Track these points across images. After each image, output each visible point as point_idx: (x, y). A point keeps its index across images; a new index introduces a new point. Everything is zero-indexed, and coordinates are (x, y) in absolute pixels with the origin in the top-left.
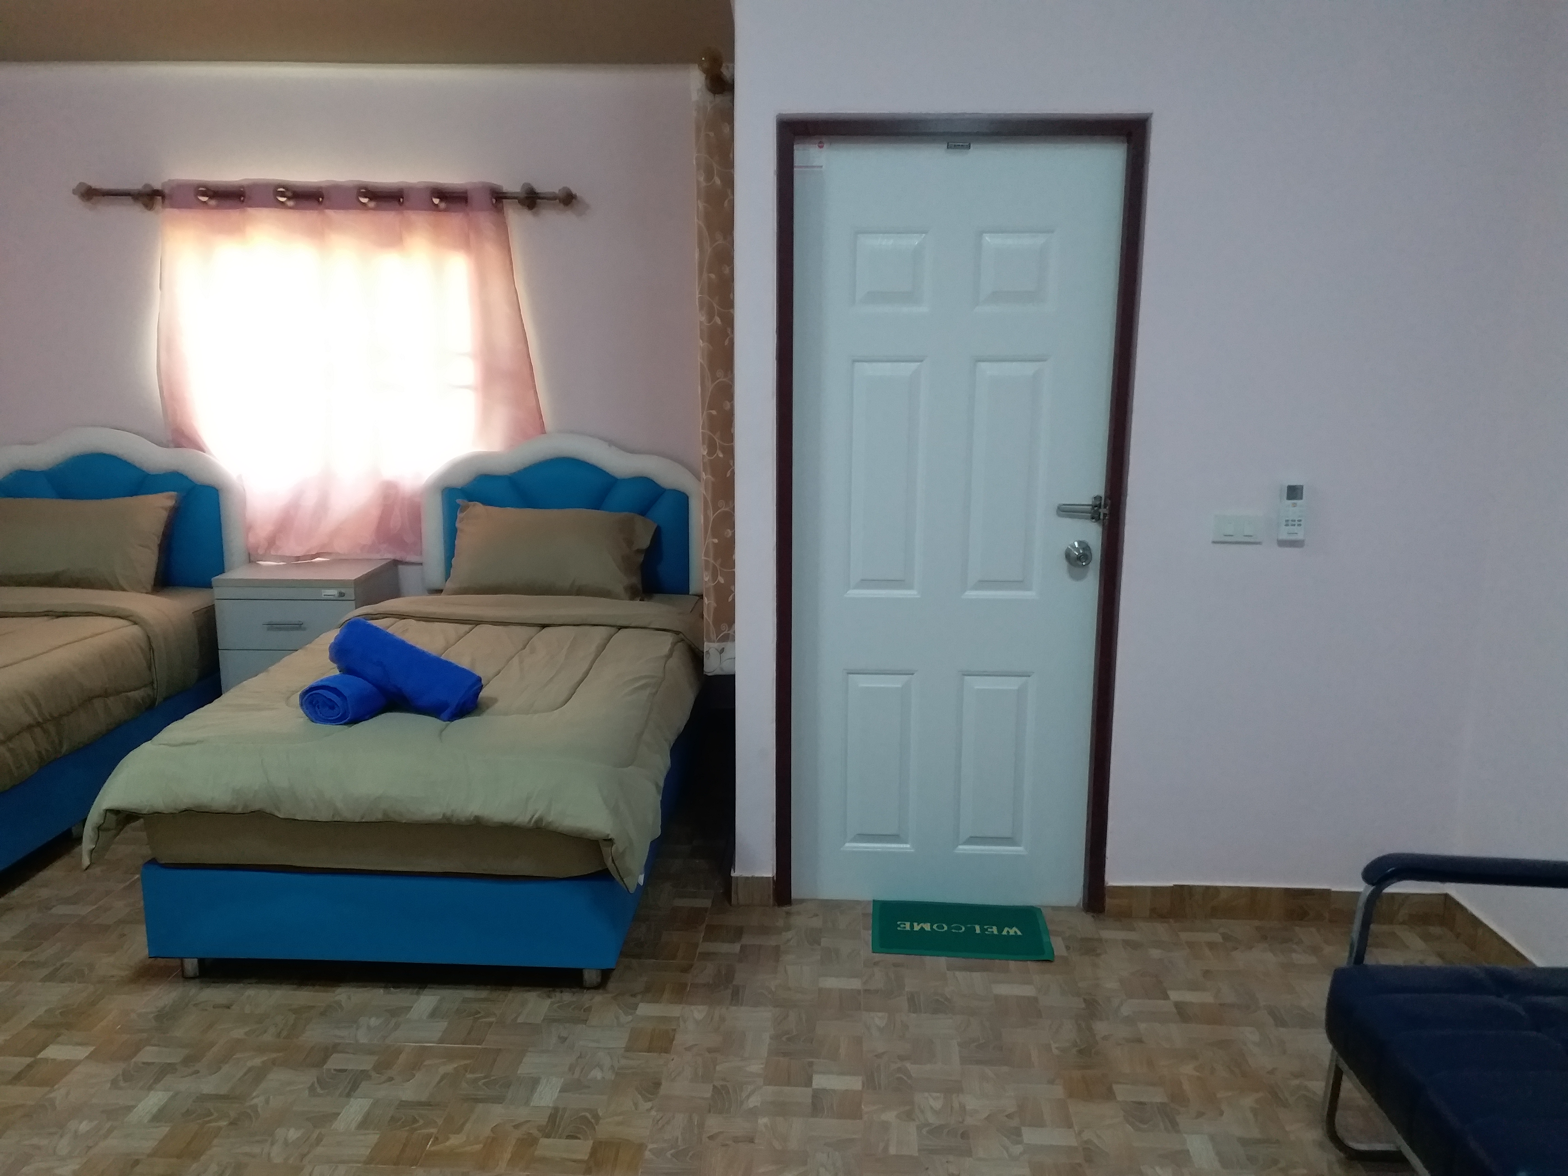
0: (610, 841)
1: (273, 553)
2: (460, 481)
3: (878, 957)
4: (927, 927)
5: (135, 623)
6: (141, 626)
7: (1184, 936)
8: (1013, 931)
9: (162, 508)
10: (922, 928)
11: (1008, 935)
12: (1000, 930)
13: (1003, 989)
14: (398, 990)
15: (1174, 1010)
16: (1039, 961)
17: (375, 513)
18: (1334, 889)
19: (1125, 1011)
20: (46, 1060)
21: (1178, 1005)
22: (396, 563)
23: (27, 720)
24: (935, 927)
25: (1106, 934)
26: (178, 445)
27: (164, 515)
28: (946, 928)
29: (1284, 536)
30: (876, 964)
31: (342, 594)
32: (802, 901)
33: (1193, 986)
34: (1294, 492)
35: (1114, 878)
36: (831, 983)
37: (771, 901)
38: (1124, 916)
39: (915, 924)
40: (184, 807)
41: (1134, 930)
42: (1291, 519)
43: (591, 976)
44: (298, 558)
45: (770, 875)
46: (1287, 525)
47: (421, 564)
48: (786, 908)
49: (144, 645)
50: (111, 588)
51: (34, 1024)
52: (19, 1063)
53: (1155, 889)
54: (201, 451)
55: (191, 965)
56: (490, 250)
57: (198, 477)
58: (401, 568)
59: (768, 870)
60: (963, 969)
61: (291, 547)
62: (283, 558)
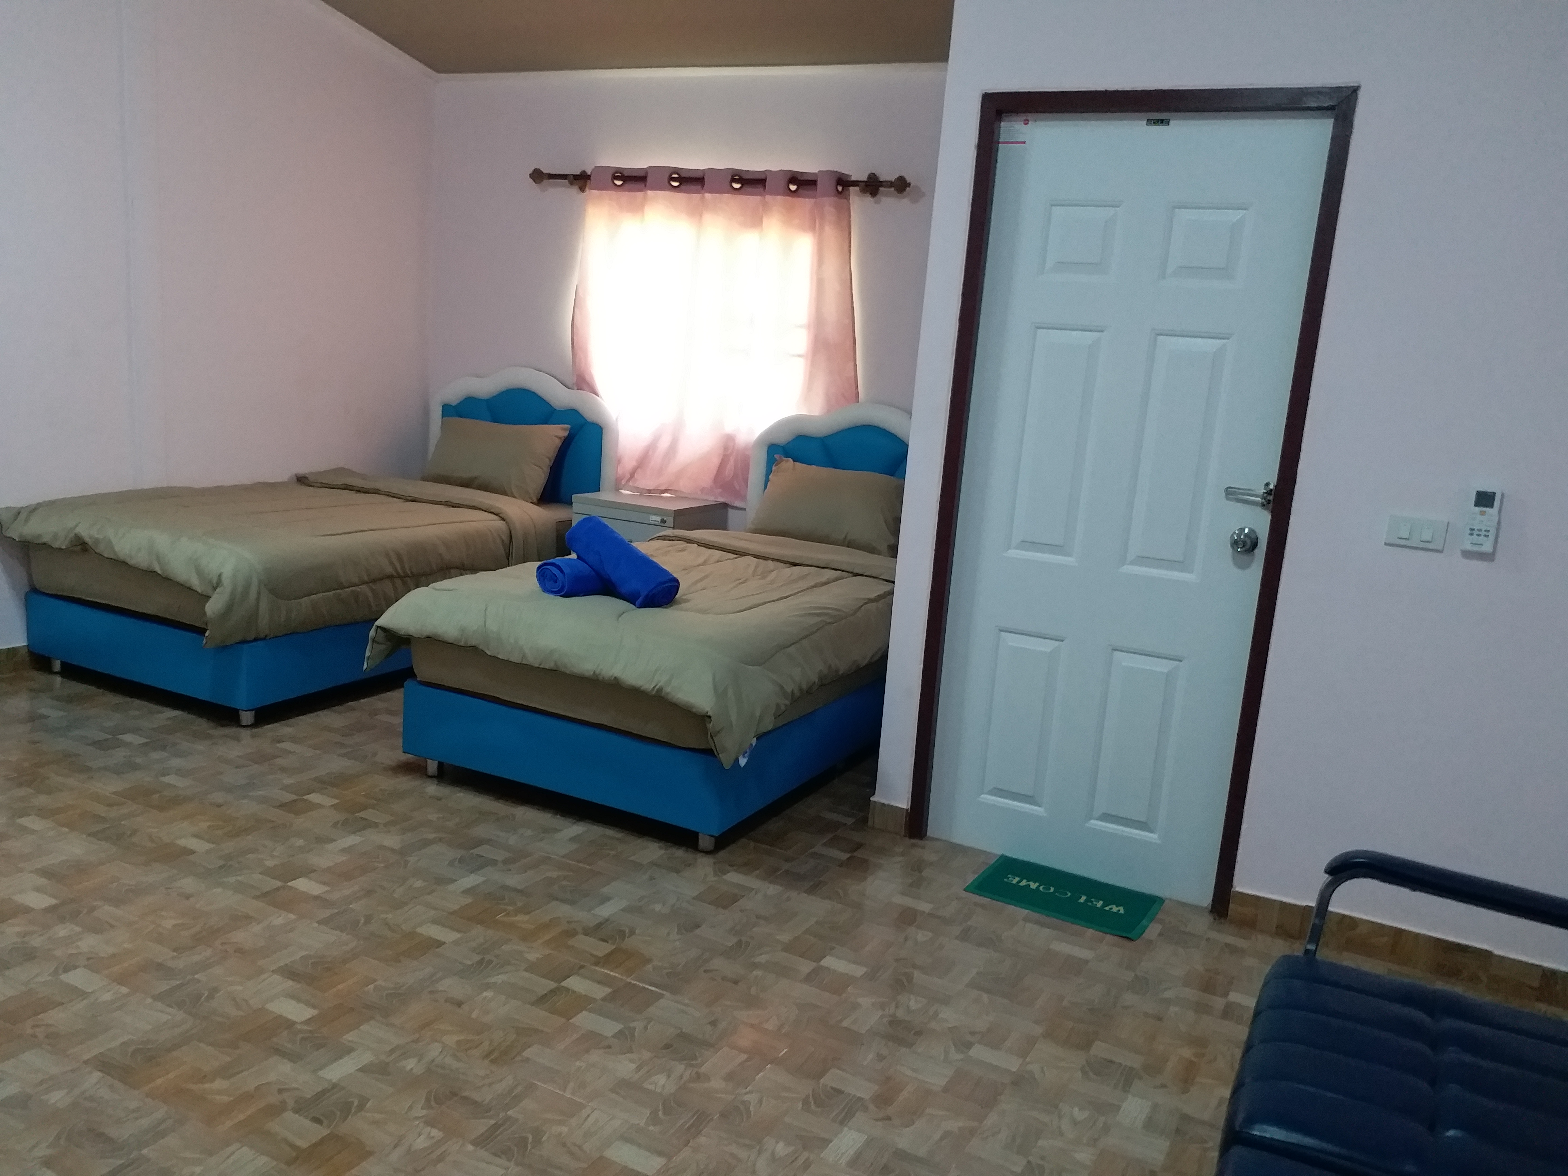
0: (708, 717)
1: (631, 483)
2: (782, 439)
3: (964, 894)
4: (1034, 885)
5: (503, 519)
6: (507, 523)
8: (1118, 909)
9: (557, 437)
10: (1029, 884)
11: (1109, 910)
12: (1105, 905)
13: (1061, 947)
15: (1223, 1007)
16: (1122, 937)
17: (716, 461)
18: (1497, 952)
19: (1169, 994)
20: (306, 800)
21: (1232, 1004)
22: (725, 506)
24: (1042, 887)
26: (580, 389)
27: (558, 443)
28: (1051, 891)
29: (1469, 547)
30: (959, 899)
31: (663, 521)
32: (933, 839)
34: (1485, 499)
35: (1242, 885)
36: (904, 901)
37: (901, 831)
38: (1248, 925)
39: (1024, 881)
40: (426, 634)
41: (1247, 938)
42: (1476, 528)
43: (704, 841)
44: (649, 491)
45: (905, 807)
46: (1471, 534)
47: (745, 509)
49: (506, 538)
50: (505, 493)
51: (315, 779)
52: (289, 797)
53: (1284, 905)
54: (596, 395)
55: (432, 767)
56: (830, 231)
57: (589, 416)
58: (730, 511)
59: (903, 802)
60: (1036, 922)
61: (646, 482)
62: (637, 489)
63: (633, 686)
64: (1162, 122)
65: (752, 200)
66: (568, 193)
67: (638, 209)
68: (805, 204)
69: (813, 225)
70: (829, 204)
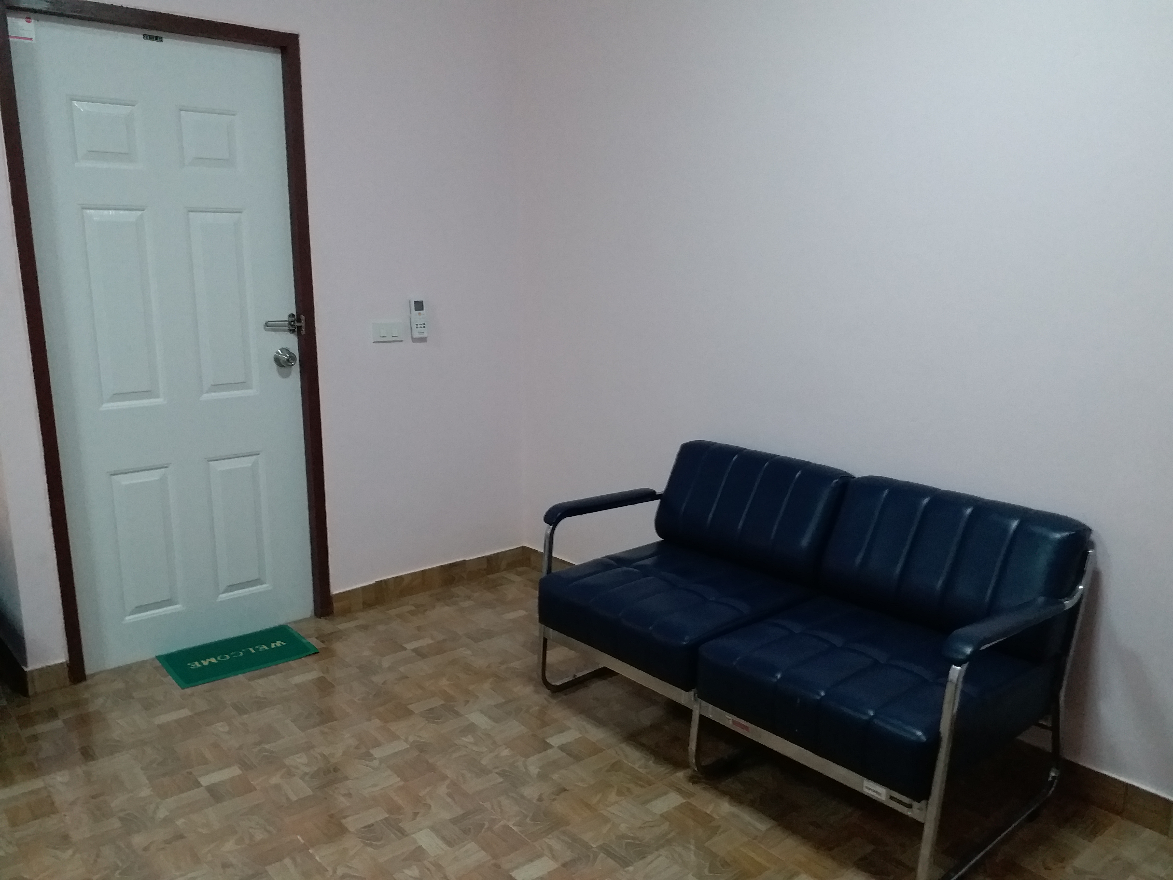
3: (188, 691)
4: (213, 660)
8: (278, 644)
10: (210, 662)
11: (277, 648)
12: (269, 645)
13: (298, 679)
15: (414, 654)
16: (307, 656)
19: (385, 664)
21: (415, 650)
24: (219, 658)
25: (342, 626)
28: (228, 657)
29: (416, 335)
30: (191, 695)
32: (93, 675)
33: (417, 638)
34: (419, 305)
35: (336, 588)
36: (164, 719)
37: (68, 683)
38: (347, 612)
39: (202, 661)
41: (356, 619)
42: (419, 323)
45: (65, 660)
46: (417, 328)
48: (84, 683)
53: (364, 588)
59: (62, 658)
60: (261, 677)
64: (156, 38)
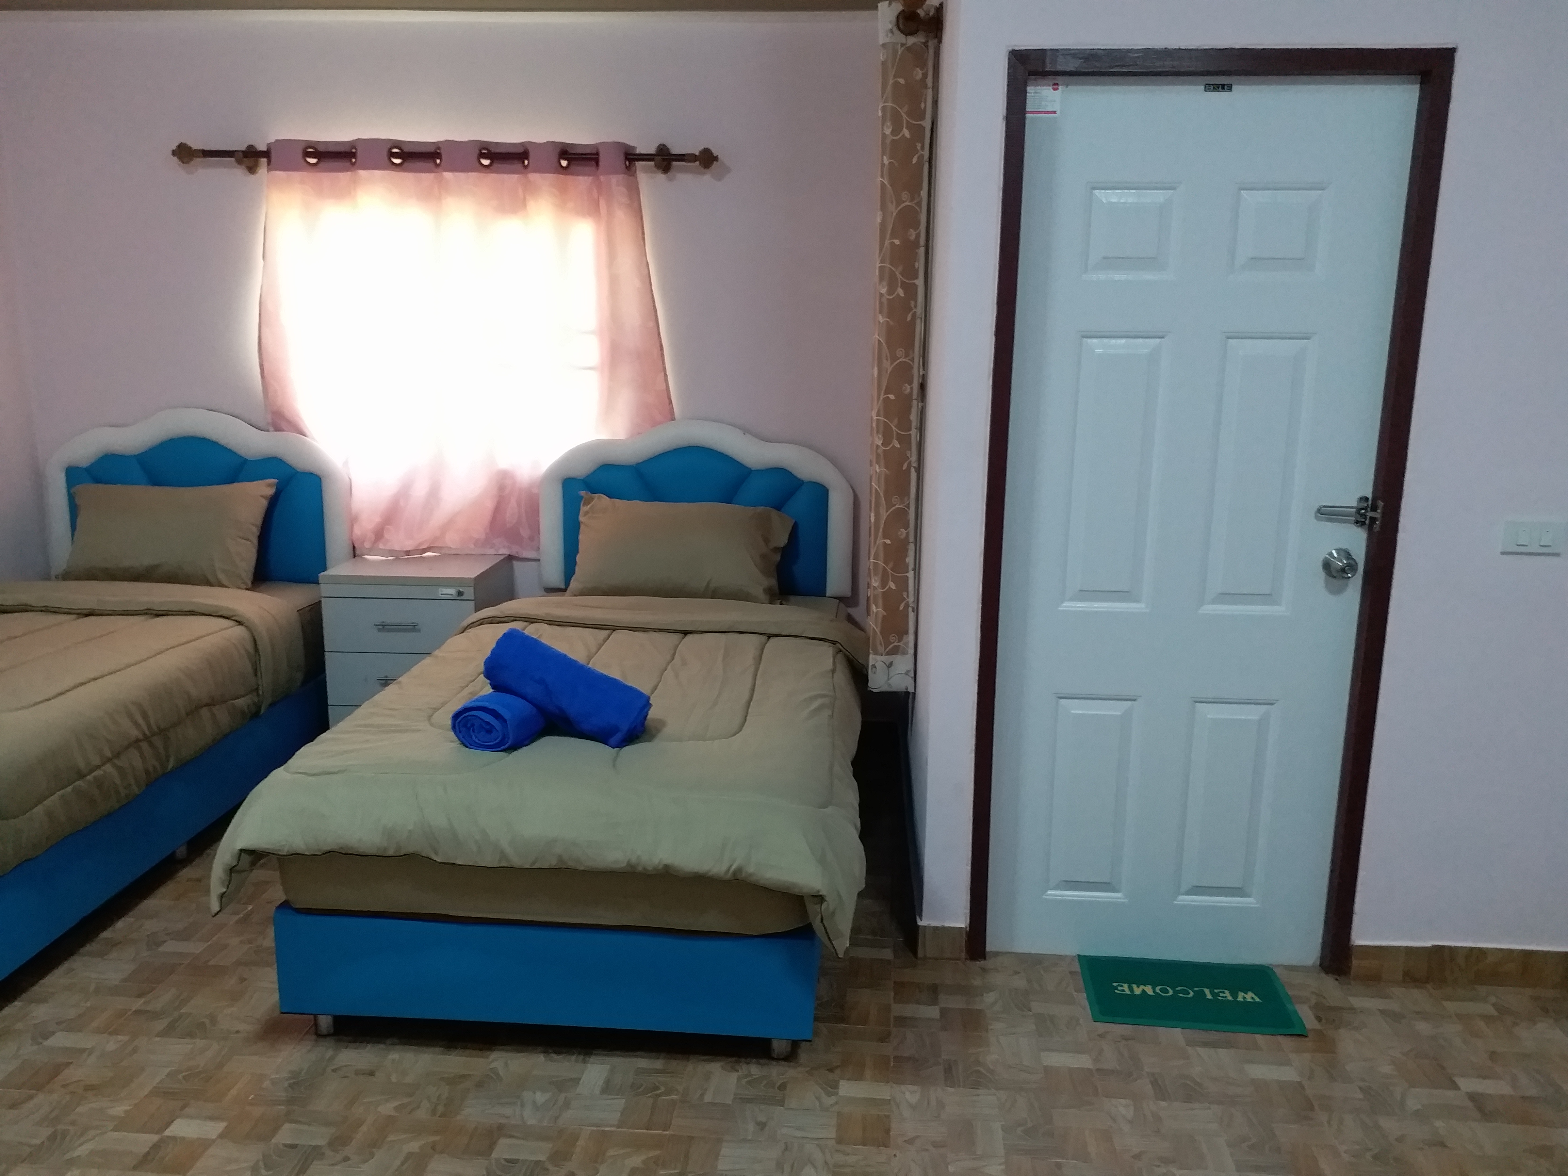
0: (819, 898)
1: (381, 546)
2: (581, 470)
3: (1101, 1027)
4: (1149, 990)
5: (240, 623)
6: (246, 626)
7: (1451, 1006)
8: (1250, 996)
9: (262, 496)
10: (1144, 991)
11: (1245, 1002)
12: (1234, 995)
13: (1259, 1071)
14: (560, 1057)
15: (1470, 1105)
16: (1290, 1035)
17: (490, 505)
19: (1413, 1104)
20: (174, 1138)
21: (1474, 1097)
22: (510, 558)
23: (135, 733)
24: (1158, 989)
25: (1357, 1002)
26: (278, 429)
27: (265, 503)
28: (1171, 992)
30: (1102, 1036)
31: (460, 594)
32: (996, 954)
33: (1484, 1075)
35: (1361, 937)
36: (1055, 1060)
37: (963, 955)
38: (1375, 980)
39: (1134, 986)
40: (327, 848)
41: (1387, 997)
43: (779, 1046)
44: (408, 553)
45: (963, 926)
47: (539, 560)
48: (982, 963)
49: (250, 648)
50: (209, 584)
51: (156, 1092)
52: (142, 1141)
53: (1410, 950)
54: (305, 436)
55: (325, 1022)
56: (622, 217)
57: (299, 463)
58: (516, 564)
59: (960, 920)
60: (1205, 1045)
61: (399, 540)
62: (391, 552)
63: (696, 873)
64: (1223, 87)
65: (510, 180)
66: (236, 174)
67: (343, 194)
68: (582, 182)
69: (593, 209)
70: (616, 182)
